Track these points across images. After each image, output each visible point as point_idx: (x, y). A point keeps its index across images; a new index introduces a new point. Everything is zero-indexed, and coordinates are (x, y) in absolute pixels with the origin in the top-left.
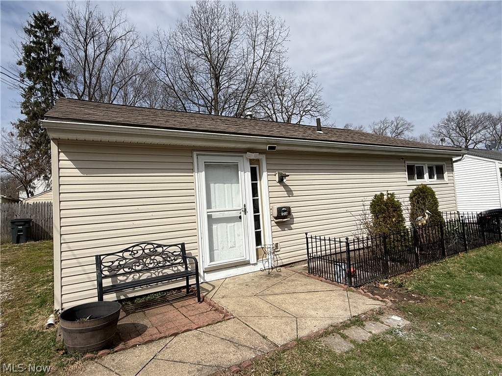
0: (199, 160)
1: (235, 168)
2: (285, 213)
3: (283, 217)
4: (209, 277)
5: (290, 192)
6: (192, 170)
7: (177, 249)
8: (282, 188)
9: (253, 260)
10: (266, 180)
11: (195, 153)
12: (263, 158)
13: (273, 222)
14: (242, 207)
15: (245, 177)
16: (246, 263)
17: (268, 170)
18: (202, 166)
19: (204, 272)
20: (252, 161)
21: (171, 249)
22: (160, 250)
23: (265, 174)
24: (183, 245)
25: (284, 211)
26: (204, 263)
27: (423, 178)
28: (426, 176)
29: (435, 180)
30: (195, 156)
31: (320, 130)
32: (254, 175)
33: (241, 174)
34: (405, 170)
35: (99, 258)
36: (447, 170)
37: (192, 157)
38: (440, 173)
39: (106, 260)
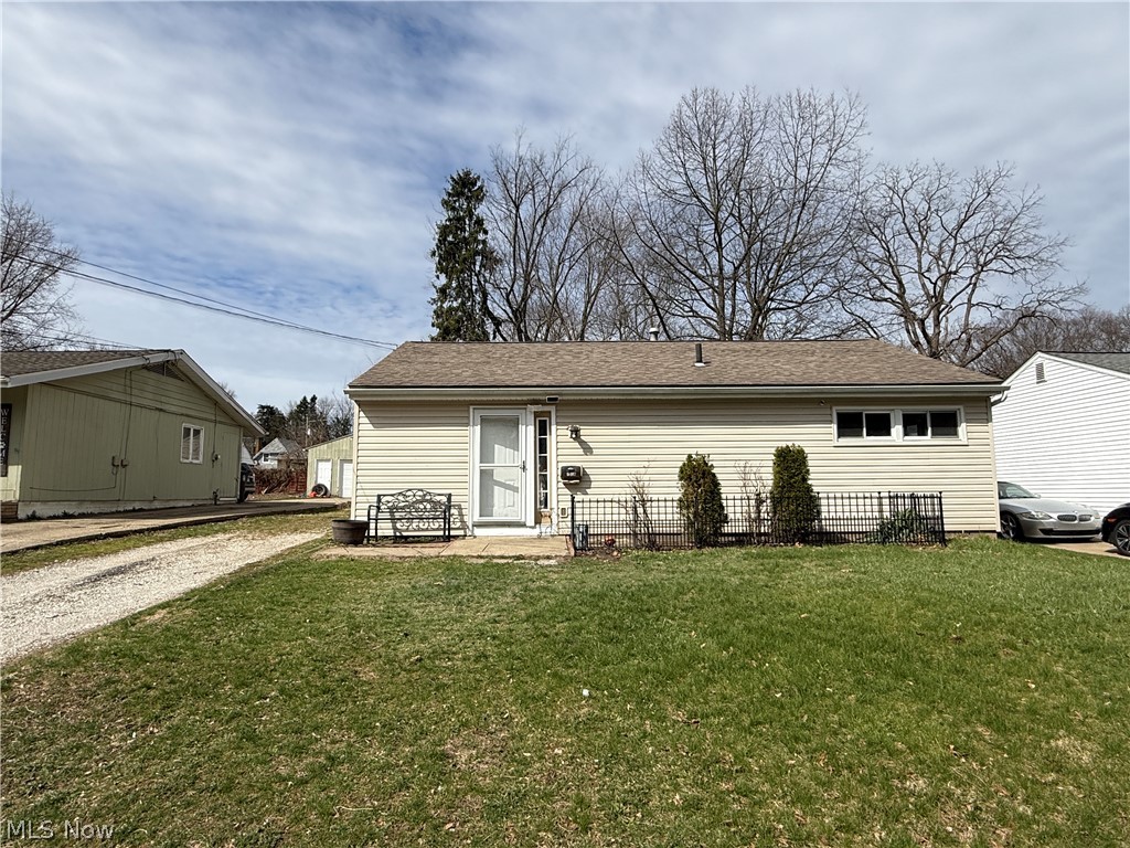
0: (475, 414)
1: (515, 423)
2: (572, 474)
3: (576, 479)
4: (478, 532)
5: (587, 449)
6: (467, 424)
7: (444, 499)
8: (577, 445)
9: (531, 521)
10: (558, 435)
11: (471, 407)
12: (552, 409)
13: (561, 485)
14: (520, 463)
15: (528, 433)
16: (523, 525)
17: (557, 424)
18: (478, 420)
19: (473, 526)
20: (536, 415)
21: (438, 498)
22: (428, 497)
23: (554, 428)
24: (450, 495)
25: (570, 471)
26: (473, 515)
27: (889, 434)
28: (897, 430)
29: (928, 439)
30: (471, 410)
31: (701, 361)
32: (543, 429)
33: (522, 428)
34: (831, 422)
35: (379, 496)
36: (967, 421)
37: (468, 411)
38: (945, 424)
39: (384, 499)
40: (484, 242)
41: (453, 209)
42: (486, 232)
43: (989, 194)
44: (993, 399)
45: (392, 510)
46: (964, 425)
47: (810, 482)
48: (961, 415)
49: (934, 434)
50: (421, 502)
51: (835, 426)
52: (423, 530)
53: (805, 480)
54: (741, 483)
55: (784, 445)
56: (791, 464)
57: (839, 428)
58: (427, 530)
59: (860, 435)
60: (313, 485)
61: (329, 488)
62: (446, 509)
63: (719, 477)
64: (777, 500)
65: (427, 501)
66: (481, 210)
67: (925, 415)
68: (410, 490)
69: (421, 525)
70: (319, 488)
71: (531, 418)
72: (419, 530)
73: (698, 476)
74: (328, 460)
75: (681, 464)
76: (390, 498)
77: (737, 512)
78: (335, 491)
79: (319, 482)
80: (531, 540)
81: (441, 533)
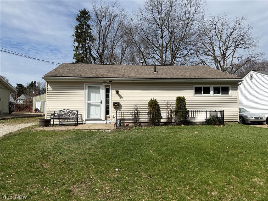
0: (86, 86)
1: (99, 88)
2: (116, 105)
3: (117, 106)
4: (87, 122)
5: (121, 97)
6: (83, 89)
7: (76, 112)
8: (118, 96)
9: (103, 119)
10: (112, 93)
11: (85, 84)
12: (110, 85)
13: (113, 108)
14: (100, 101)
15: (103, 92)
16: (101, 120)
17: (112, 89)
18: (87, 88)
19: (85, 120)
20: (105, 86)
21: (74, 112)
22: (71, 112)
23: (111, 90)
24: (78, 111)
25: (116, 104)
26: (85, 117)
27: (209, 93)
28: (212, 92)
29: (220, 95)
30: (85, 85)
31: (155, 71)
32: (107, 91)
33: (101, 90)
34: (193, 90)
35: (54, 111)
36: (232, 90)
37: (84, 85)
38: (225, 91)
39: (56, 112)
40: (90, 33)
41: (80, 22)
42: (91, 29)
43: (239, 25)
44: (239, 83)
45: (59, 116)
46: (230, 91)
47: (186, 107)
48: (230, 88)
49: (222, 94)
50: (68, 113)
51: (194, 91)
52: (69, 122)
53: (185, 106)
54: (166, 107)
55: (179, 96)
56: (181, 102)
57: (195, 91)
58: (70, 122)
59: (201, 93)
60: (35, 109)
61: (40, 110)
62: (76, 115)
63: (160, 106)
64: (176, 112)
65: (70, 113)
66: (89, 23)
67: (220, 88)
68: (65, 109)
69: (68, 120)
70: (37, 110)
71: (104, 87)
72: (68, 122)
73: (154, 105)
74: (39, 101)
75: (149, 101)
76: (58, 112)
77: (165, 116)
78: (42, 111)
79: (37, 108)
80: (103, 124)
81: (75, 123)
